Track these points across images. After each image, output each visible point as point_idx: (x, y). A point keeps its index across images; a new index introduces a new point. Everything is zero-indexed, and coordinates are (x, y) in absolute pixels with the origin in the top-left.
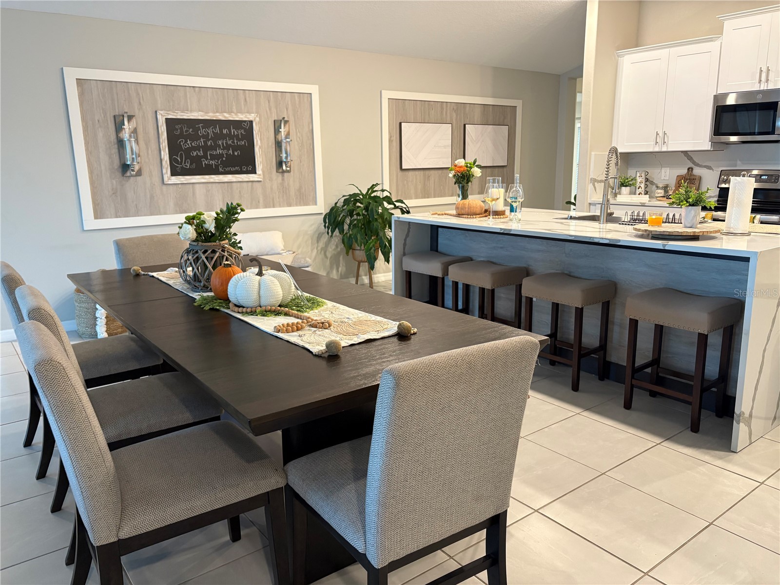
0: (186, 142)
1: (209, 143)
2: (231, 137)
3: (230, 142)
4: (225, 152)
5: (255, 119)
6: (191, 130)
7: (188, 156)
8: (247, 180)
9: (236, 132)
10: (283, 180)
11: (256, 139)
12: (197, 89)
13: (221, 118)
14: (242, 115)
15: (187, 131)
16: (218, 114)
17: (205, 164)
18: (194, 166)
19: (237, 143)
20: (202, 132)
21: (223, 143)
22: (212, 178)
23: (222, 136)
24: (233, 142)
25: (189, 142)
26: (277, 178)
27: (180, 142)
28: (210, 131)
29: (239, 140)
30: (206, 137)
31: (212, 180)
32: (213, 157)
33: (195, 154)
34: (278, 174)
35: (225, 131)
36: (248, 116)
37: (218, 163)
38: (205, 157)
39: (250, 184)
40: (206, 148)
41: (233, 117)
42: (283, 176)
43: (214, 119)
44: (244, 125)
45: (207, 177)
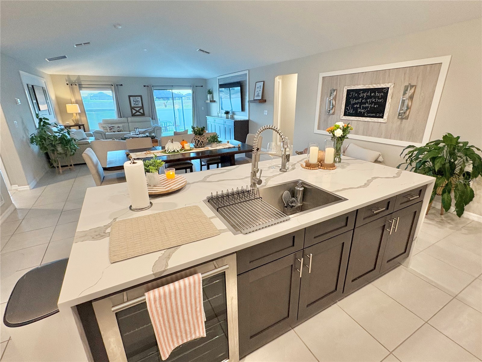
0: (353, 100)
1: (363, 101)
2: (375, 97)
3: (374, 100)
4: (369, 106)
5: (391, 86)
6: (357, 94)
7: (353, 107)
8: (377, 121)
9: (378, 95)
10: (401, 123)
11: (389, 98)
12: (364, 73)
13: (372, 87)
14: (383, 85)
15: (355, 95)
16: (370, 85)
17: (359, 111)
18: (354, 112)
19: (378, 100)
20: (361, 95)
21: (370, 101)
22: (359, 118)
23: (370, 97)
24: (375, 100)
25: (354, 100)
26: (397, 122)
27: (351, 101)
28: (365, 95)
29: (379, 99)
30: (362, 98)
31: (359, 120)
32: (364, 108)
33: (356, 106)
34: (398, 120)
35: (372, 95)
36: (387, 85)
37: (365, 111)
38: (360, 108)
39: (379, 124)
40: (361, 103)
41: (378, 86)
42: (401, 121)
43: (368, 88)
44: (384, 90)
45: (357, 118)
